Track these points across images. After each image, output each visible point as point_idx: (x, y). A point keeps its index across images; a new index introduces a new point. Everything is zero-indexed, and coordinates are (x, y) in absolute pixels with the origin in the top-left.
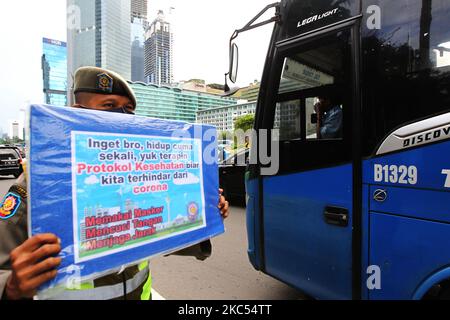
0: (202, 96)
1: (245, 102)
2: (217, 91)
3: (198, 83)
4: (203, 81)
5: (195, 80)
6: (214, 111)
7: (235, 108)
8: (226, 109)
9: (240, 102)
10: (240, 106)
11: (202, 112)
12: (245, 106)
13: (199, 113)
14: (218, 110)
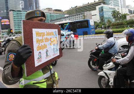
0: (52, 14)
1: (68, 15)
2: (57, 12)
3: (49, 9)
4: (52, 9)
5: (48, 8)
6: (56, 20)
7: (64, 18)
8: (61, 19)
9: (66, 16)
10: (66, 17)
11: (52, 21)
12: (67, 17)
13: (51, 21)
14: (58, 19)
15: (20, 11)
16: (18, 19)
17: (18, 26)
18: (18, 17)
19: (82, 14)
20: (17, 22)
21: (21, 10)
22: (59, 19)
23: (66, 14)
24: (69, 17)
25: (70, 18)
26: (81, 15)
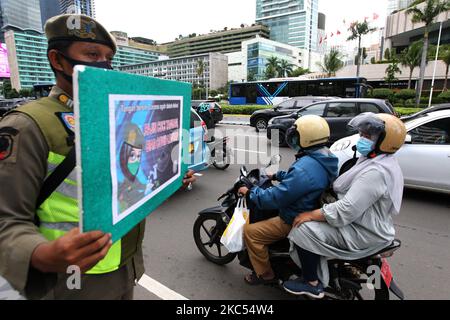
0: (124, 50)
3: (119, 35)
4: (125, 34)
5: (116, 32)
6: (136, 66)
7: (156, 64)
8: (147, 65)
9: (162, 58)
10: (160, 63)
11: (124, 68)
12: (165, 62)
13: (120, 68)
14: (139, 66)
15: (38, 33)
16: (30, 53)
17: (32, 74)
18: (30, 48)
19: (196, 58)
20: (28, 63)
21: (40, 30)
22: (143, 65)
23: (164, 54)
24: (169, 61)
25: (172, 65)
26: (193, 62)
